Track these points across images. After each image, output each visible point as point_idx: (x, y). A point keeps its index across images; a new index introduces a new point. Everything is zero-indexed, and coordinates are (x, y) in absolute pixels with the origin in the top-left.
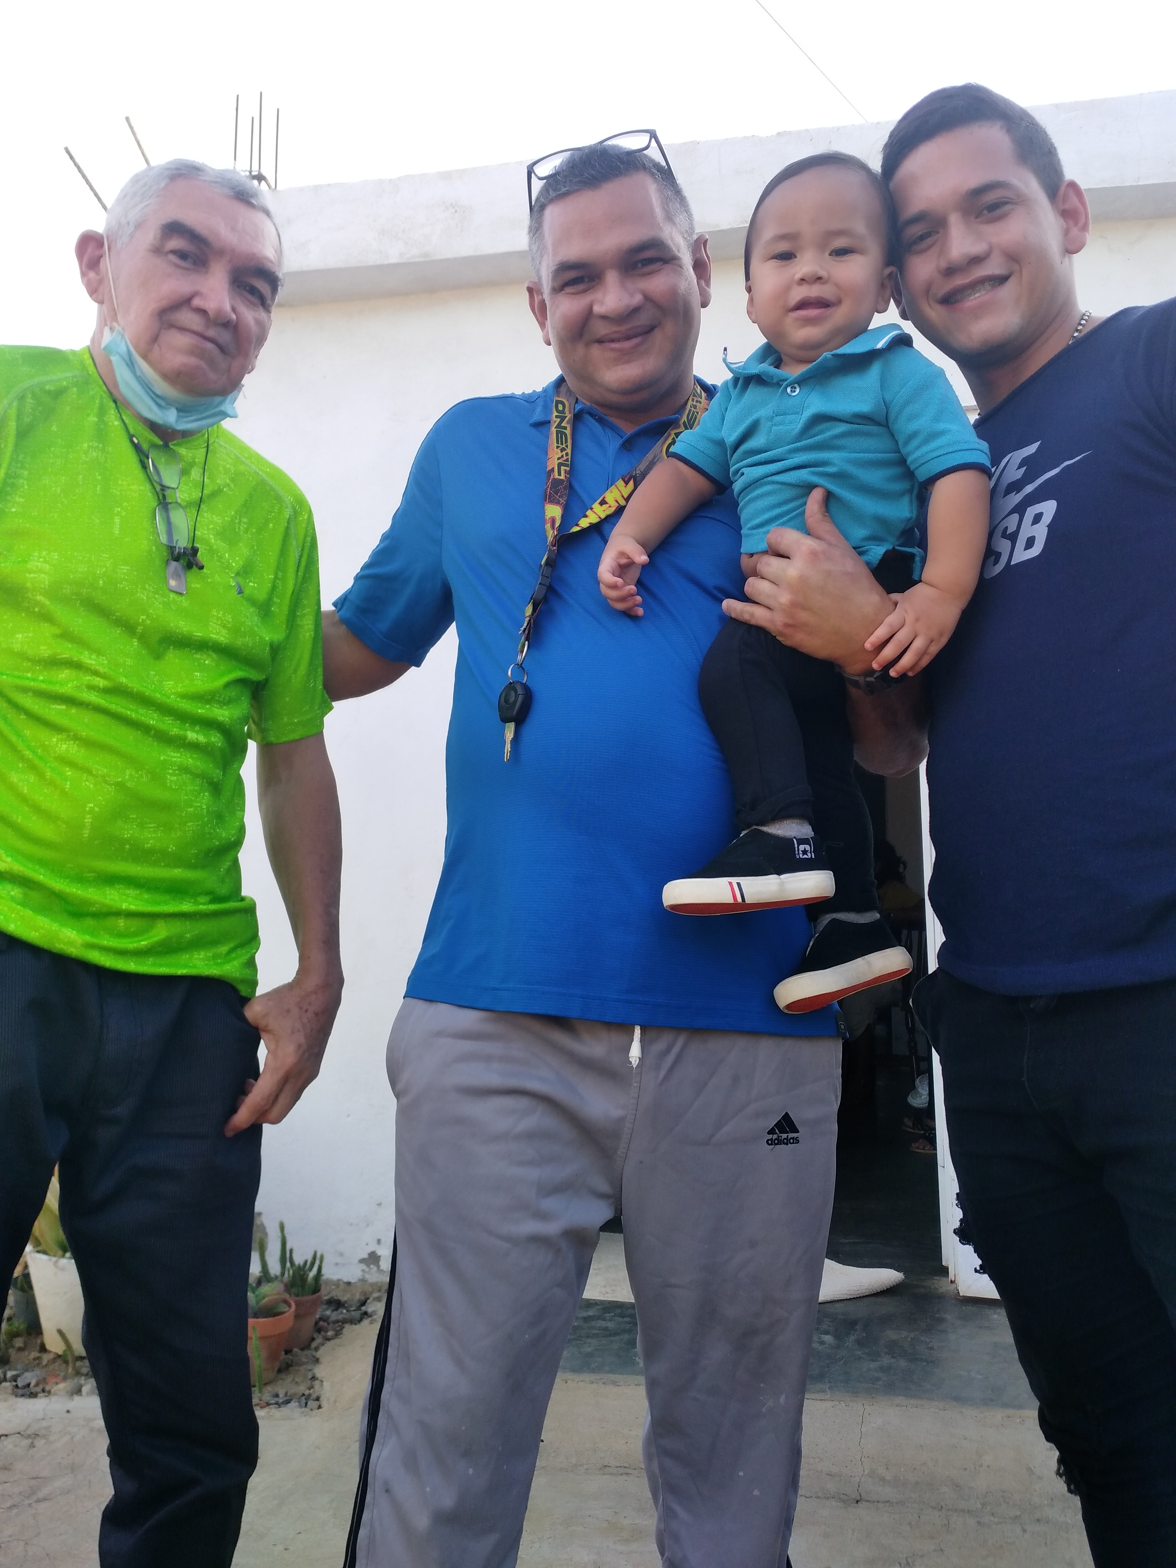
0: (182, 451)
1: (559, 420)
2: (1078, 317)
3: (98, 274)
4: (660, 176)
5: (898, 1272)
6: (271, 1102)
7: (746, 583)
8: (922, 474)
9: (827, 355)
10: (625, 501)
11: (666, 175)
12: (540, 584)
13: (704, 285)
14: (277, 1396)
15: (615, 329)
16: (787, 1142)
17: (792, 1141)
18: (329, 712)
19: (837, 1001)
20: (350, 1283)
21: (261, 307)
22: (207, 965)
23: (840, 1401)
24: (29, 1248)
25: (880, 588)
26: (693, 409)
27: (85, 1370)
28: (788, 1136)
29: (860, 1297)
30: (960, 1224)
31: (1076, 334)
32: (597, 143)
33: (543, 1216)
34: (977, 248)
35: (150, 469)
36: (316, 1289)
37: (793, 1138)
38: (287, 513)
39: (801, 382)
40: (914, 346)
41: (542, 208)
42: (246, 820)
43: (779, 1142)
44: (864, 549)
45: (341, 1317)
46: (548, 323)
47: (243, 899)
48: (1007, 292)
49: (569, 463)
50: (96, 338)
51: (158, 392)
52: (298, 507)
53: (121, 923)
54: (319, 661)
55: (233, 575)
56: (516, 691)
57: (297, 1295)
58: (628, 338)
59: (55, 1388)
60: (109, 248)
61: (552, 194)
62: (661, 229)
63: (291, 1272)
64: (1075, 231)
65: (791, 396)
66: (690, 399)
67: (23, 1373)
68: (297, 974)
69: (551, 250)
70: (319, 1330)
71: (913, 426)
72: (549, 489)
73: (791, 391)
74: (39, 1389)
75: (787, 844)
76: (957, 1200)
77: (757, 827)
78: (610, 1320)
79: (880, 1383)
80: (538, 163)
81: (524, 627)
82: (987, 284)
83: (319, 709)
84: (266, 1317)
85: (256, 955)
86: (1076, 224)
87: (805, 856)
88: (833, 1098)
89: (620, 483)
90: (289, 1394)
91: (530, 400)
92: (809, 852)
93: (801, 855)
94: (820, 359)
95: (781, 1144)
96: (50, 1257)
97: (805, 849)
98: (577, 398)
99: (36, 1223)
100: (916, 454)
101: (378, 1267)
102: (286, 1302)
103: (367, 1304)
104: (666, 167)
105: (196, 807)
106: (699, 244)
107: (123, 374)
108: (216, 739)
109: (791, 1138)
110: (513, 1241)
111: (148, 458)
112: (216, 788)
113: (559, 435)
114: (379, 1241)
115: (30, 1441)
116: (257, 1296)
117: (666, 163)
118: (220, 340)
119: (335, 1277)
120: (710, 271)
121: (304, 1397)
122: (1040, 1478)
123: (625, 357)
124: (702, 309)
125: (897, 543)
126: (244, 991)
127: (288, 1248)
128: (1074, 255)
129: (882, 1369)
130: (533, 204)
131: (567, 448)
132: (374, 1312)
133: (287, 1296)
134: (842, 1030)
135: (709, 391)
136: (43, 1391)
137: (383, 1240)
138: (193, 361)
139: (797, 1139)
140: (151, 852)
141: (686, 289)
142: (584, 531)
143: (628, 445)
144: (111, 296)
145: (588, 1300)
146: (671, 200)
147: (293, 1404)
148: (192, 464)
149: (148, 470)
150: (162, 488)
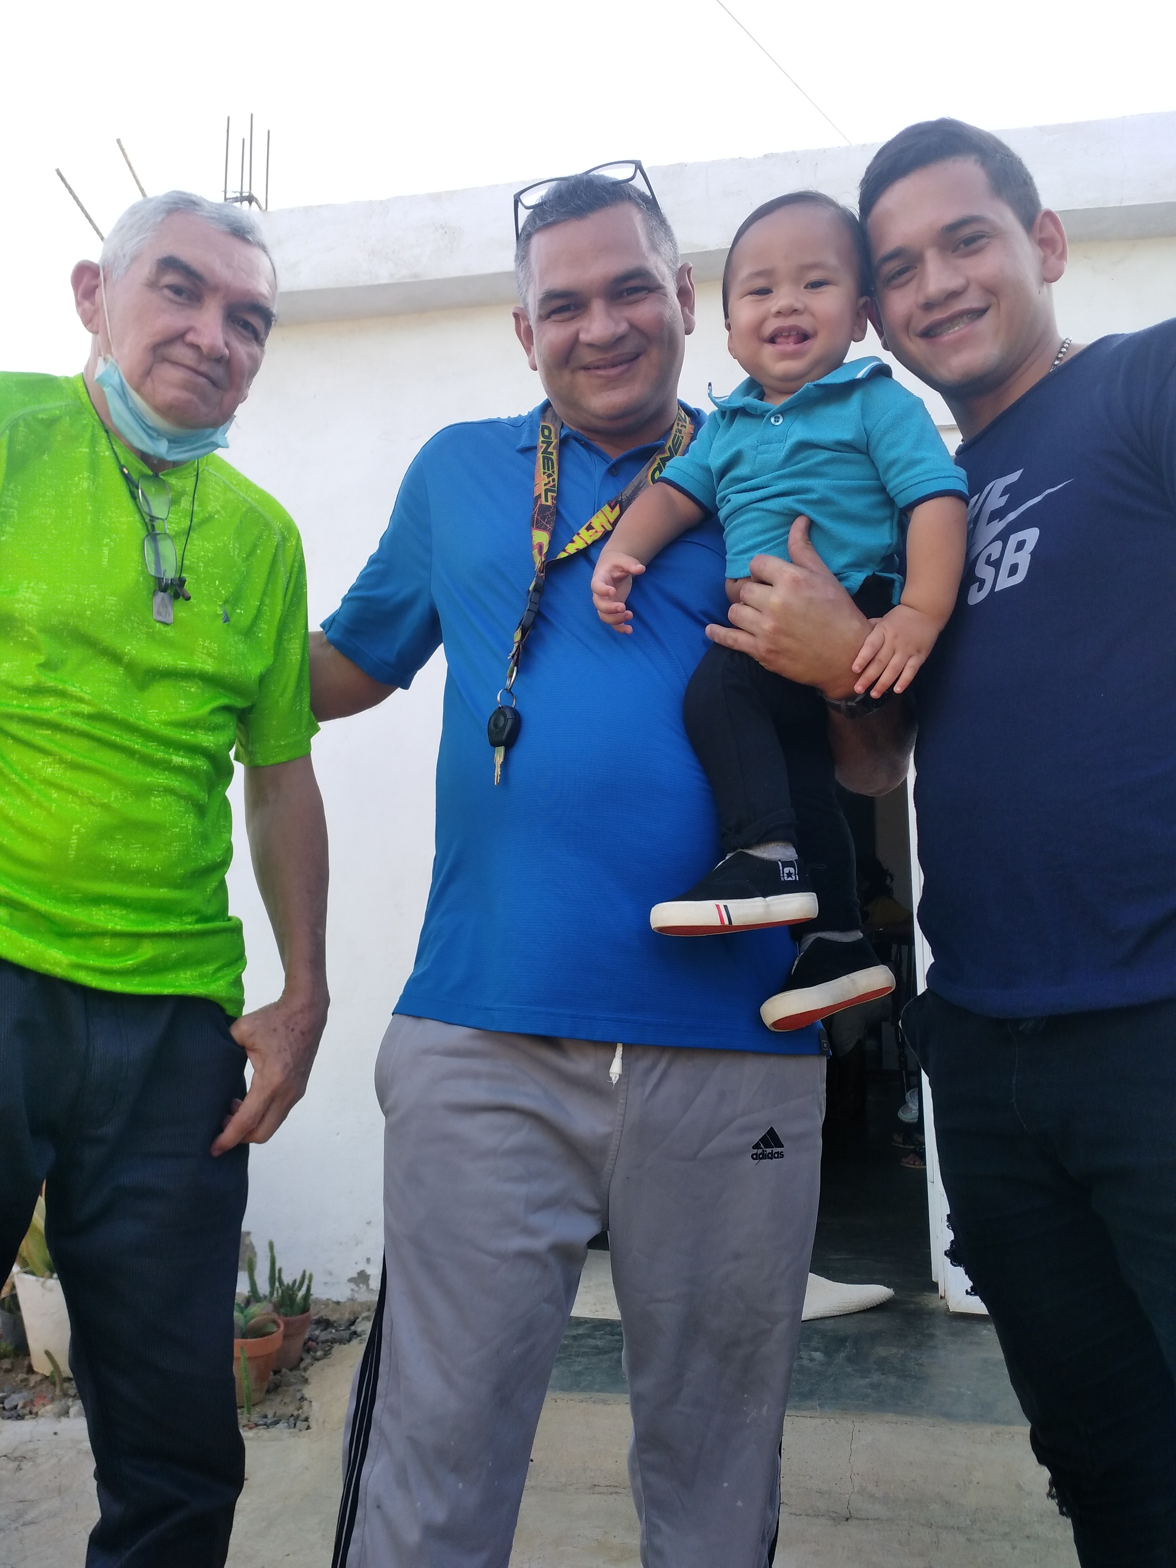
0: (172, 480)
1: (545, 445)
2: (1058, 345)
3: (93, 304)
4: (645, 206)
5: (888, 1288)
6: (257, 1121)
7: (730, 609)
8: (902, 501)
9: (809, 385)
10: (612, 526)
11: (650, 205)
12: (528, 610)
13: (688, 313)
14: (266, 1417)
15: (600, 356)
16: (772, 1156)
17: (776, 1155)
18: (316, 733)
19: (821, 1020)
20: (339, 1302)
21: (255, 342)
22: (192, 984)
23: (829, 1419)
24: (16, 1268)
25: (861, 615)
26: (678, 434)
27: (73, 1391)
28: (772, 1151)
29: (850, 1313)
30: (951, 1245)
31: (1056, 363)
32: (583, 173)
33: (530, 1231)
34: (954, 283)
35: (139, 499)
36: (305, 1309)
37: (777, 1153)
38: (277, 538)
39: (784, 412)
40: (893, 377)
41: (529, 236)
42: (233, 840)
43: (764, 1156)
44: (845, 575)
45: (330, 1337)
46: (535, 348)
47: (229, 919)
48: (985, 324)
49: (556, 489)
50: (91, 367)
51: (150, 424)
52: (286, 533)
53: (107, 942)
54: (306, 684)
55: (221, 603)
56: (505, 716)
57: (286, 1316)
58: (614, 366)
59: (43, 1410)
60: (105, 280)
61: (539, 223)
62: (646, 259)
63: (280, 1292)
64: (1052, 260)
65: (774, 425)
66: (676, 423)
67: (9, 1395)
68: (283, 994)
69: (537, 278)
70: (308, 1351)
71: (892, 455)
72: (536, 515)
73: (775, 421)
74: (26, 1411)
75: (772, 867)
76: (948, 1222)
77: (742, 850)
78: (600, 1339)
79: (870, 1400)
80: (525, 191)
81: (513, 652)
82: (965, 318)
83: (306, 731)
84: (255, 1337)
85: (243, 974)
86: (1054, 253)
87: (790, 879)
88: (818, 1113)
89: (606, 508)
90: (277, 1415)
91: (516, 424)
92: (794, 874)
93: (786, 878)
94: (802, 389)
95: (766, 1159)
96: (37, 1278)
97: (789, 871)
98: (563, 423)
99: (23, 1242)
100: (895, 482)
101: (368, 1286)
102: (274, 1322)
103: (356, 1323)
104: (651, 197)
105: (182, 828)
106: (683, 274)
107: (115, 406)
108: (202, 764)
109: (776, 1153)
110: (501, 1256)
111: (137, 488)
112: (201, 810)
113: (546, 460)
114: (368, 1260)
115: (18, 1463)
116: (245, 1316)
117: (651, 193)
118: (212, 374)
119: (324, 1297)
120: (694, 297)
121: (293, 1418)
122: (1030, 1494)
123: (611, 384)
124: (686, 336)
125: (878, 569)
126: (230, 1010)
127: (277, 1267)
128: (1053, 283)
129: (873, 1386)
130: (520, 232)
131: (554, 473)
132: (364, 1332)
133: (275, 1316)
134: (825, 1048)
135: (694, 416)
136: (31, 1413)
137: (372, 1259)
138: (184, 395)
139: (782, 1153)
140: (138, 872)
141: (670, 317)
142: (571, 557)
143: (614, 470)
144: (106, 328)
145: (577, 1318)
146: (656, 230)
147: (281, 1425)
148: (182, 494)
149: (137, 500)
150: (151, 518)
